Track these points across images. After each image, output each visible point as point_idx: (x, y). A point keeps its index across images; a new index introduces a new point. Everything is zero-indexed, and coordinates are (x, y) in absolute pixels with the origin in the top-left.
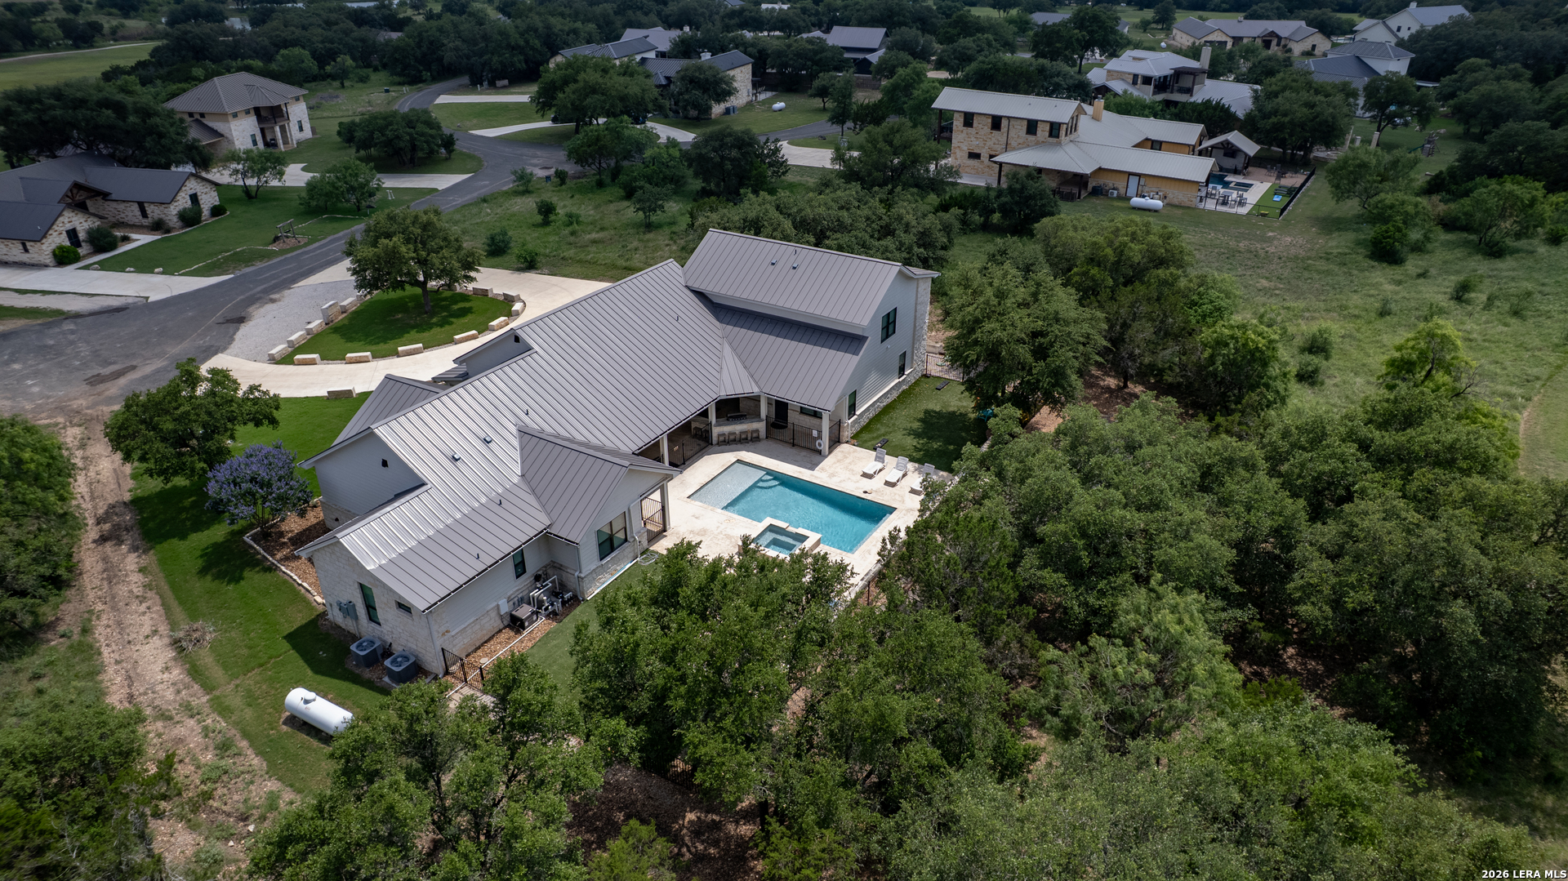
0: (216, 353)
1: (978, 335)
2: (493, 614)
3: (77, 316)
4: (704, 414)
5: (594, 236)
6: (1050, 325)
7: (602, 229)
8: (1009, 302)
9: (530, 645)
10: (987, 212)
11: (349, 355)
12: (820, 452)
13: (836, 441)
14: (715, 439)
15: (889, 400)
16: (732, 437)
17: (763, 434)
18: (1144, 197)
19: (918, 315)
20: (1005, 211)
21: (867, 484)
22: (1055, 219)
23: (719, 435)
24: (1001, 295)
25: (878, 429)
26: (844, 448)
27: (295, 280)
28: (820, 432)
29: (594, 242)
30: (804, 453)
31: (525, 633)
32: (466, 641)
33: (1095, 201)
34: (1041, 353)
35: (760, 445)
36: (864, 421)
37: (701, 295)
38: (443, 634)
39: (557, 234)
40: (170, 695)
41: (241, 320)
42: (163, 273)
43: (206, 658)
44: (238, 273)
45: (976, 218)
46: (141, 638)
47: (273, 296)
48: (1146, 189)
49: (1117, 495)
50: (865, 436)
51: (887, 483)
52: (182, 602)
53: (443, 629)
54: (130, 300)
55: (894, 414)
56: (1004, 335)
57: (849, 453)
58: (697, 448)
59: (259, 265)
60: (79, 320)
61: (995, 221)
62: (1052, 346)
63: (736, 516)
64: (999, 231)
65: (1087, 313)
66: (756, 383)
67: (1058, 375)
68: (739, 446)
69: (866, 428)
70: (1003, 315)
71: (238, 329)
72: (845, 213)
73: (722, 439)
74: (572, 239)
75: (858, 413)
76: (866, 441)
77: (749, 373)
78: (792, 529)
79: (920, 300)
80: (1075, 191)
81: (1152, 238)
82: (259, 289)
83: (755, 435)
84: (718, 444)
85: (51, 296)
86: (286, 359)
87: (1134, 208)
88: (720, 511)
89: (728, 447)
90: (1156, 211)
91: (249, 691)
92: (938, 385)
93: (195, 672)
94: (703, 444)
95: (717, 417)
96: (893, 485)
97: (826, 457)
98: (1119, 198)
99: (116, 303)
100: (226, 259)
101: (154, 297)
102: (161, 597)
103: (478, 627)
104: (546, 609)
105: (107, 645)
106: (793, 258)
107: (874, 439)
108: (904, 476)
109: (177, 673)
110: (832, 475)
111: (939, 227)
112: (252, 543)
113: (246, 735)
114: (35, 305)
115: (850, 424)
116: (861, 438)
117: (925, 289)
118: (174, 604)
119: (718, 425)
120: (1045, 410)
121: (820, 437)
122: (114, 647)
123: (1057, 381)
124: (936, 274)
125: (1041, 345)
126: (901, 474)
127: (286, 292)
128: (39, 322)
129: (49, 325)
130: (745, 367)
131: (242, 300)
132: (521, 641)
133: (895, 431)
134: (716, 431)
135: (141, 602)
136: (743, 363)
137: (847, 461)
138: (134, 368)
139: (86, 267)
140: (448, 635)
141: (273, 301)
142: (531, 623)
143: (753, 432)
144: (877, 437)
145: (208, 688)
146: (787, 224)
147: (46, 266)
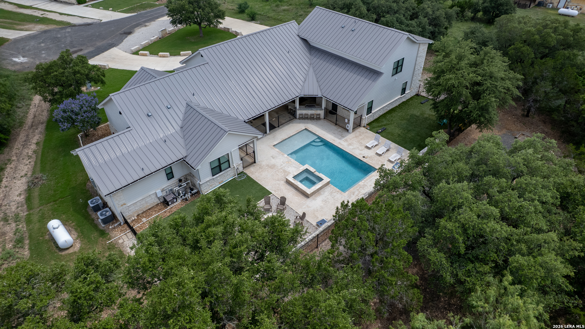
0: (113, 47)
1: (441, 80)
2: (154, 197)
3: (74, 26)
4: (294, 102)
5: (286, 7)
6: (486, 80)
7: (290, 5)
8: (463, 63)
9: (168, 214)
10: (476, 11)
11: (160, 53)
12: (348, 130)
13: (358, 125)
14: (298, 117)
15: (394, 106)
16: (306, 116)
17: (322, 116)
18: (568, 8)
19: (417, 63)
20: (486, 11)
21: (367, 152)
22: (508, 16)
23: (300, 114)
24: (460, 58)
25: (382, 122)
26: (362, 129)
27: (158, 18)
28: (349, 120)
29: (284, 10)
30: (340, 129)
31: (169, 208)
32: (137, 208)
33: (538, 9)
34: (476, 96)
35: (320, 122)
36: (376, 116)
37: (305, 41)
38: (122, 205)
39: (270, 5)
40: (13, 208)
41: (130, 33)
42: (112, 10)
43: (36, 193)
44: (139, 13)
45: (469, 14)
46: (20, 176)
47: (146, 24)
48: (570, 4)
49: (496, 211)
50: (375, 124)
51: (377, 154)
52: (41, 163)
53: (122, 203)
54: (95, 21)
55: (394, 114)
56: (456, 83)
57: (363, 133)
58: (289, 119)
59: (149, 10)
60: (73, 28)
61: (479, 16)
62: (484, 92)
63: (293, 160)
64: (480, 21)
65: (512, 74)
66: (321, 90)
67: (484, 110)
68: (309, 121)
69: (377, 120)
70: (459, 70)
71: (126, 37)
72: (395, 5)
73: (301, 116)
74: (275, 8)
75: (373, 112)
76: (374, 128)
77: (319, 84)
78: (317, 173)
79: (419, 55)
80: (528, 3)
81: (568, 31)
82: (143, 20)
83: (318, 116)
84: (300, 118)
85: (70, 17)
86: (136, 53)
87: (560, 14)
88: (286, 156)
89: (303, 121)
90: (573, 17)
91: (43, 214)
92: (423, 101)
93: (28, 199)
94: (292, 117)
95: (300, 104)
96: (380, 155)
97: (350, 133)
98: (553, 8)
99: (89, 21)
100: (137, 6)
101: (104, 20)
102: (36, 159)
103: (144, 202)
104: (181, 197)
105: (7, 178)
106: (354, 24)
107: (379, 127)
108: (388, 150)
109: (22, 199)
110: (350, 144)
111: (444, 16)
112: (80, 138)
113: (30, 237)
114: (62, 20)
115: (367, 119)
116: (371, 126)
117: (424, 49)
118: (39, 162)
119: (300, 109)
120: (474, 126)
121: (348, 123)
122: (8, 179)
123: (482, 114)
124: (431, 42)
125: (478, 90)
126: (385, 149)
127: (153, 22)
128: (60, 27)
129: (62, 29)
130: (317, 81)
131: (135, 25)
132: (165, 212)
133: (391, 124)
134: (299, 112)
135: (29, 159)
136: (317, 79)
137: (361, 137)
138: (81, 50)
139: (87, 6)
140: (125, 206)
141: (146, 26)
142: (173, 203)
143: (317, 115)
144: (381, 126)
145: (30, 208)
146: (364, 9)
147: (74, 4)
